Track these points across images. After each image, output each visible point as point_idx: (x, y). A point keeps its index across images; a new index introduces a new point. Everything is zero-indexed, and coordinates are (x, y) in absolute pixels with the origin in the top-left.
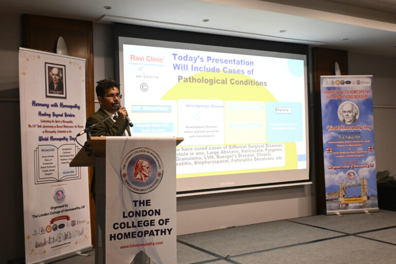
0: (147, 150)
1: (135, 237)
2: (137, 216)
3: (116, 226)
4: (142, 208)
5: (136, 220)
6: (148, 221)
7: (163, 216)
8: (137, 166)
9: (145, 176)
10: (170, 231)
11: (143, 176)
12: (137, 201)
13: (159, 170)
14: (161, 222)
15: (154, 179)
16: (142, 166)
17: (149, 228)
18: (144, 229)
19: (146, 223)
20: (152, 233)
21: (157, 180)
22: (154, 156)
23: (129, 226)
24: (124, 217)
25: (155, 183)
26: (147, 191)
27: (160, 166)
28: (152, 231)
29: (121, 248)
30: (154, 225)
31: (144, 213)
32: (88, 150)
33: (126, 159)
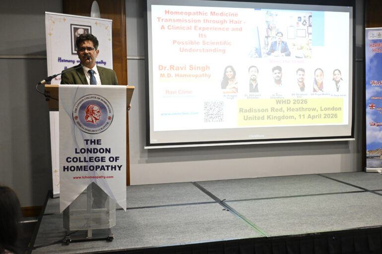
0: (97, 96)
1: (87, 170)
2: (89, 152)
3: (69, 160)
4: (93, 146)
5: (88, 156)
6: (99, 158)
7: (113, 154)
8: (88, 110)
9: (96, 119)
10: (120, 168)
11: (94, 119)
12: (89, 140)
13: (109, 115)
14: (112, 159)
15: (105, 122)
16: (93, 111)
17: (100, 164)
18: (95, 164)
19: (97, 160)
20: (103, 168)
21: (108, 123)
22: (104, 102)
23: (81, 160)
24: (76, 153)
25: (106, 125)
26: (98, 132)
27: (110, 111)
28: (103, 166)
29: (74, 178)
30: (105, 161)
31: (96, 151)
32: (46, 96)
33: (77, 103)
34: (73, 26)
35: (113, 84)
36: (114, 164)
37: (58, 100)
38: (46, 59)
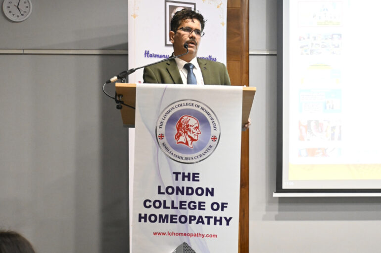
0: (195, 103)
1: (176, 222)
2: (179, 193)
3: (148, 204)
4: (186, 184)
5: (177, 199)
6: (195, 203)
7: (218, 198)
8: (180, 125)
9: (192, 140)
10: (228, 221)
11: (189, 139)
12: (180, 173)
13: (214, 133)
14: (215, 207)
15: (205, 145)
16: (188, 126)
17: (197, 213)
18: (189, 213)
19: (192, 206)
20: (200, 220)
21: (211, 147)
22: (206, 112)
23: (167, 205)
24: (160, 193)
25: (208, 150)
26: (194, 161)
27: (215, 127)
28: (201, 217)
29: (155, 234)
30: (204, 209)
31: (190, 191)
32: (117, 102)
33: (164, 114)
34: (168, 4)
35: (222, 84)
36: (218, 214)
37: (135, 108)
38: (127, 55)
